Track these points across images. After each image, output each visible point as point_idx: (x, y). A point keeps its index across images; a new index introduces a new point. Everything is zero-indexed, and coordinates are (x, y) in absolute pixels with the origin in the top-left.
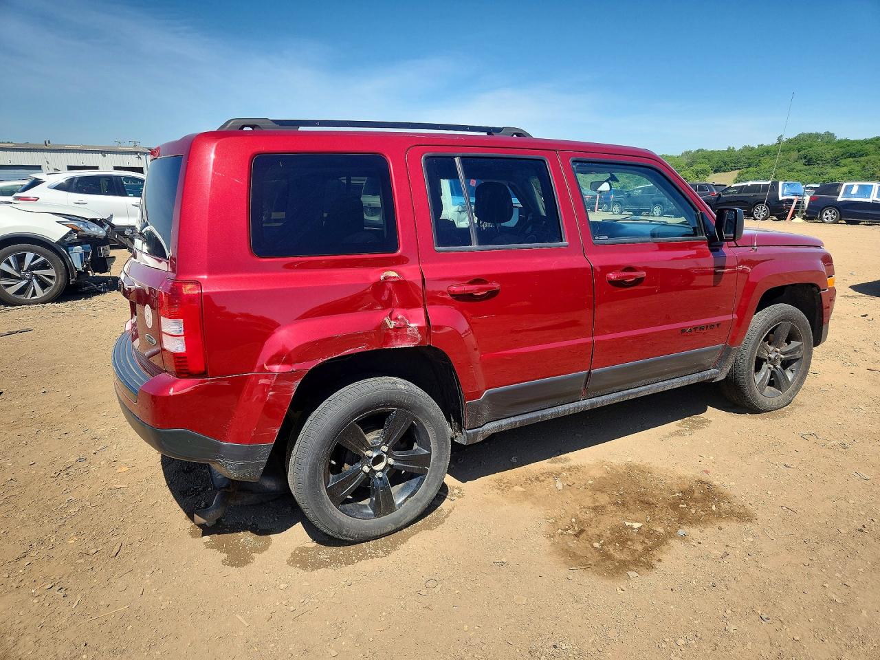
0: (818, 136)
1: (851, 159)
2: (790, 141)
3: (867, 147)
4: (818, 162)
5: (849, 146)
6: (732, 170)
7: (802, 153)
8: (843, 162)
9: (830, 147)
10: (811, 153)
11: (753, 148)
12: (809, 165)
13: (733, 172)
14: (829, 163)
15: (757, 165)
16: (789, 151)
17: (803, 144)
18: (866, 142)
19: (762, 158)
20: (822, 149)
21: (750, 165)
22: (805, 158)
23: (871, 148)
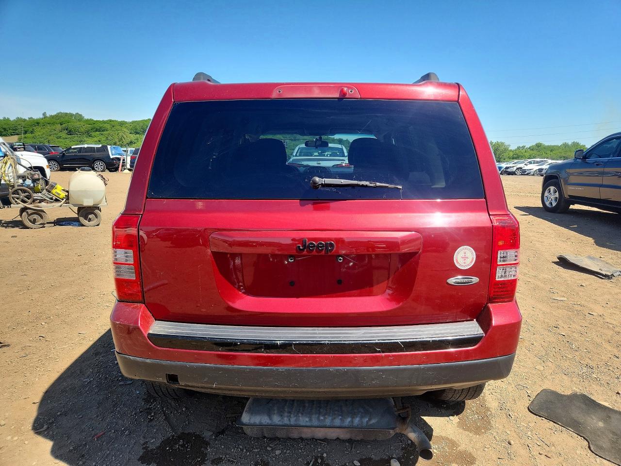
0: (71, 115)
1: (97, 133)
2: (52, 117)
3: (105, 125)
4: (77, 133)
5: (94, 124)
6: (12, 135)
7: (64, 125)
8: (93, 134)
9: (82, 124)
10: (70, 126)
11: (25, 120)
12: (70, 134)
13: (12, 137)
14: (84, 134)
15: (32, 132)
16: (53, 124)
17: (62, 119)
18: (104, 122)
19: (35, 128)
20: (77, 124)
21: (26, 132)
22: (67, 130)
23: (108, 126)
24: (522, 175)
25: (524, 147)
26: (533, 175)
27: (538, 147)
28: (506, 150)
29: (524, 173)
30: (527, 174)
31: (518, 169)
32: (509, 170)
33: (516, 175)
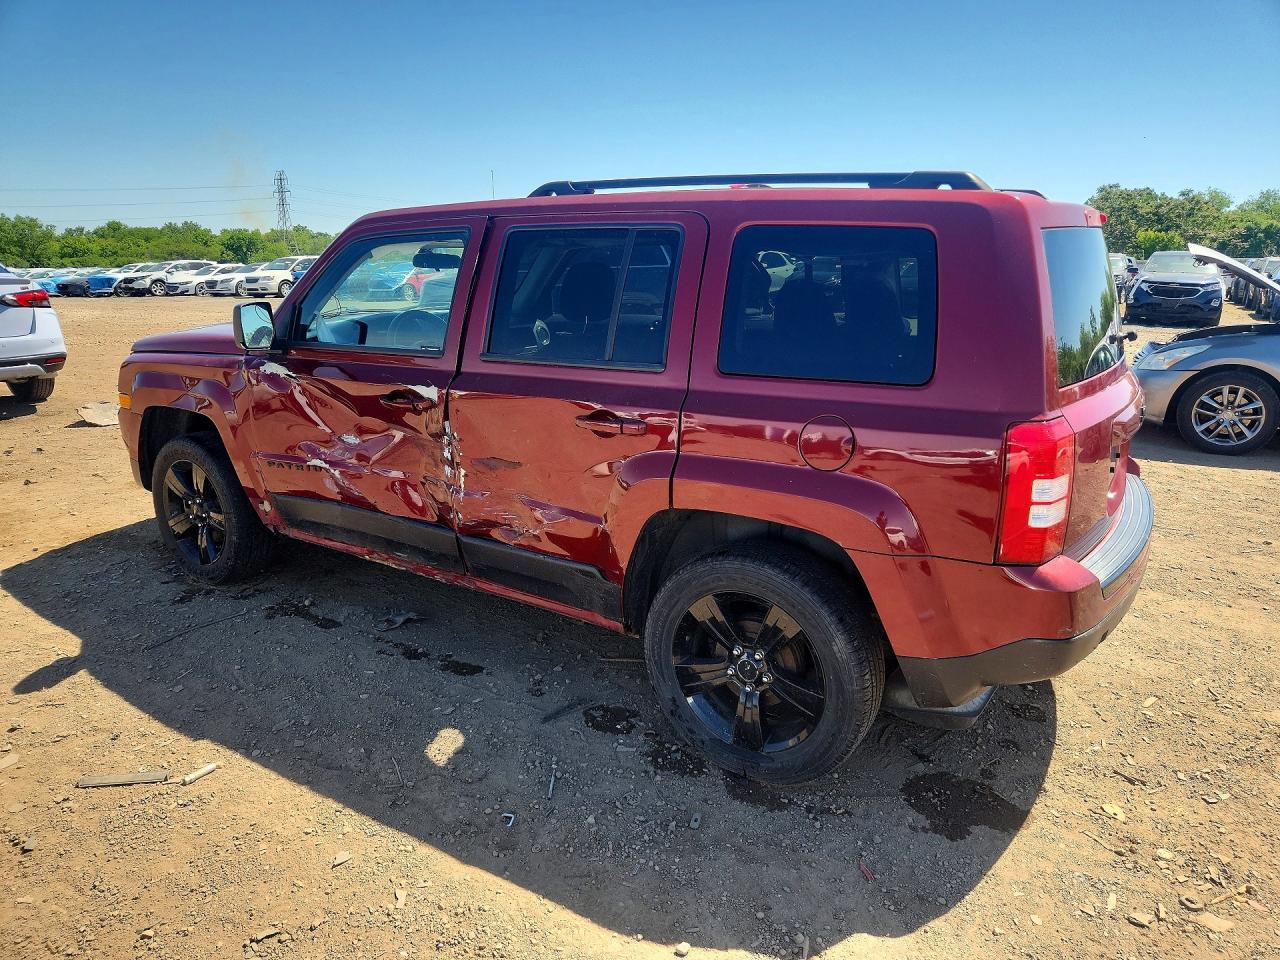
24: (167, 294)
25: (81, 230)
26: (195, 294)
27: (114, 230)
28: (48, 235)
29: (171, 290)
30: (182, 294)
31: (154, 282)
32: (135, 285)
33: (154, 295)
